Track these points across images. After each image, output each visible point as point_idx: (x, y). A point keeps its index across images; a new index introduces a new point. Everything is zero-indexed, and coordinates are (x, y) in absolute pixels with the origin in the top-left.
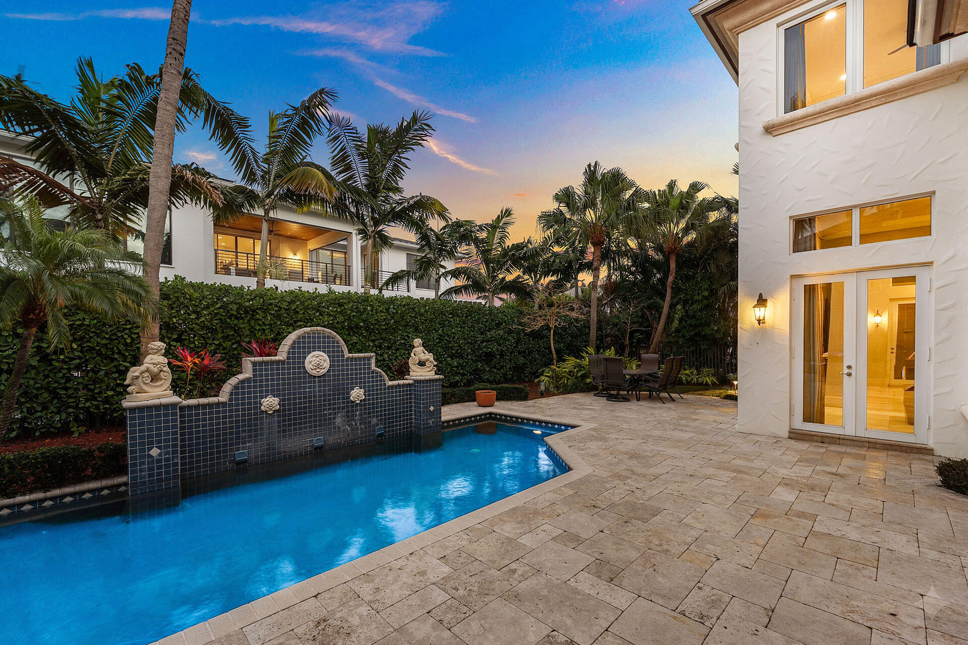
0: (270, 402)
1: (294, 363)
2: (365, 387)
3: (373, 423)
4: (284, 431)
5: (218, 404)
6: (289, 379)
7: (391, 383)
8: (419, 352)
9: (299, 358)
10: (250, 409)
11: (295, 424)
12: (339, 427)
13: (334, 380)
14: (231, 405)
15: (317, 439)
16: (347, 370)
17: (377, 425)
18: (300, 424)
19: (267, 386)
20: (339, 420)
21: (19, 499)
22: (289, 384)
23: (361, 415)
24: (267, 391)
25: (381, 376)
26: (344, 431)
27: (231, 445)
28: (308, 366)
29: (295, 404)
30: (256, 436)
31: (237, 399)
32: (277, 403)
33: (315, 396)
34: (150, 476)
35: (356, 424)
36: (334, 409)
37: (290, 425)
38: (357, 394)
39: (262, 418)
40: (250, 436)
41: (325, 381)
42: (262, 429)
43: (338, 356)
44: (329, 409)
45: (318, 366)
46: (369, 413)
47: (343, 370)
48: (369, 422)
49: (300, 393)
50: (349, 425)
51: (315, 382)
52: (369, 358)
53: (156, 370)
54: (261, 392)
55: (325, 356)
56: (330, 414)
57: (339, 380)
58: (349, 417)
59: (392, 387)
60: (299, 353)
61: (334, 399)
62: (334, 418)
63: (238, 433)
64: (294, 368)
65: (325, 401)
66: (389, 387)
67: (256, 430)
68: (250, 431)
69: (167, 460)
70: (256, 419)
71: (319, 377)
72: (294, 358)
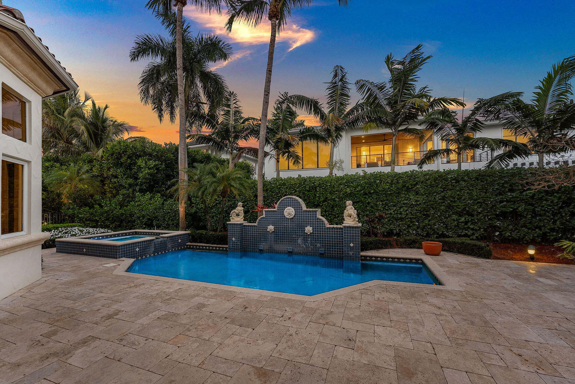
0: (271, 228)
1: (280, 212)
2: (313, 226)
3: (317, 246)
4: (276, 241)
5: (254, 226)
6: (278, 219)
7: (329, 226)
8: (350, 210)
9: (282, 210)
10: (264, 230)
11: (280, 239)
12: (300, 245)
13: (297, 221)
14: (258, 227)
15: (290, 248)
16: (304, 217)
17: (321, 248)
18: (283, 239)
19: (270, 221)
20: (300, 241)
21: (213, 245)
22: (278, 221)
23: (311, 241)
24: (270, 223)
25: (322, 221)
26: (302, 247)
27: (258, 242)
28: (286, 214)
29: (280, 230)
30: (266, 241)
31: (260, 225)
32: (273, 228)
33: (289, 228)
34: (233, 247)
35: (308, 245)
36: (297, 235)
37: (278, 239)
38: (309, 229)
39: (268, 234)
40: (264, 241)
41: (293, 221)
42: (268, 238)
43: (299, 210)
44: (295, 235)
45: (289, 214)
46: (316, 240)
47: (302, 217)
48: (316, 245)
49: (282, 225)
50: (305, 245)
51: (289, 221)
52: (316, 212)
53: (237, 212)
54: (268, 223)
55: (293, 210)
56: (295, 237)
57: (300, 221)
58: (305, 240)
59: (330, 228)
60: (282, 207)
61: (297, 230)
62: (297, 240)
63: (260, 238)
64: (280, 214)
65: (293, 230)
66: (327, 228)
67: (266, 238)
68: (264, 238)
69: (236, 242)
70: (266, 234)
71: (291, 219)
72: (280, 210)
